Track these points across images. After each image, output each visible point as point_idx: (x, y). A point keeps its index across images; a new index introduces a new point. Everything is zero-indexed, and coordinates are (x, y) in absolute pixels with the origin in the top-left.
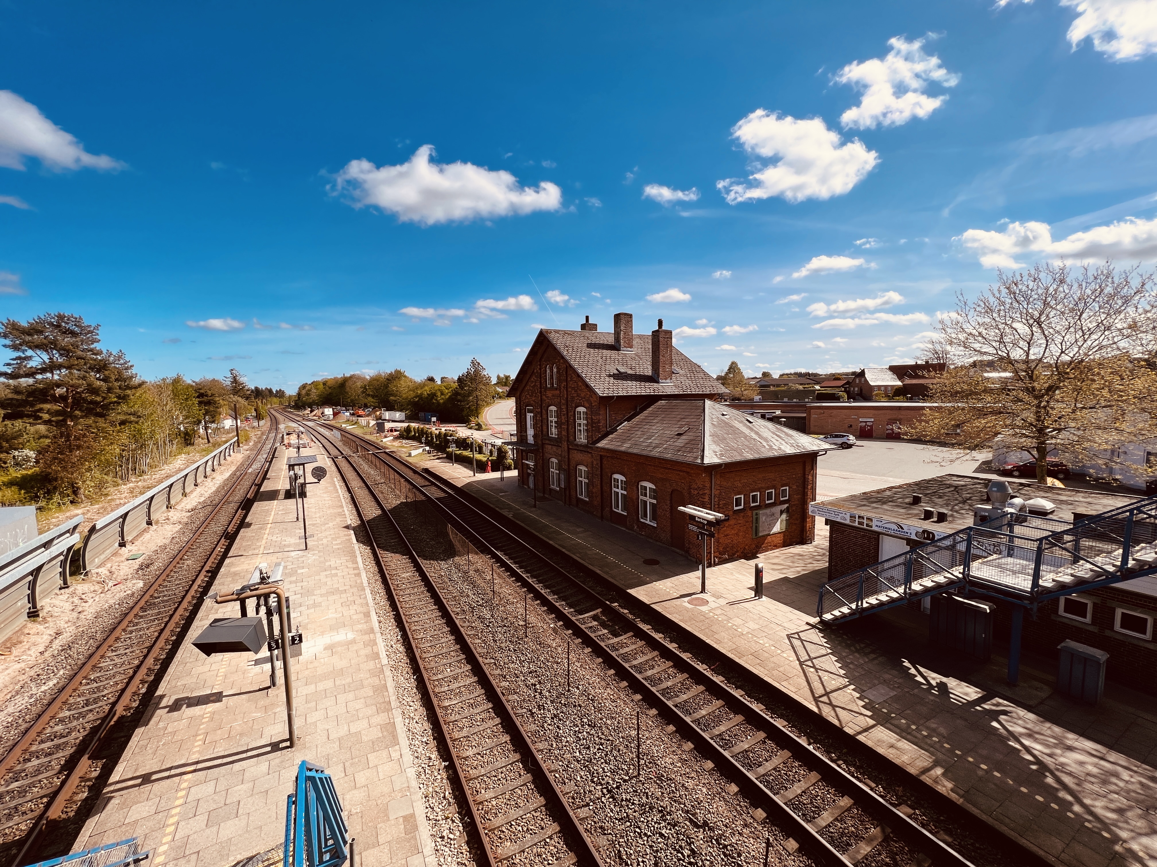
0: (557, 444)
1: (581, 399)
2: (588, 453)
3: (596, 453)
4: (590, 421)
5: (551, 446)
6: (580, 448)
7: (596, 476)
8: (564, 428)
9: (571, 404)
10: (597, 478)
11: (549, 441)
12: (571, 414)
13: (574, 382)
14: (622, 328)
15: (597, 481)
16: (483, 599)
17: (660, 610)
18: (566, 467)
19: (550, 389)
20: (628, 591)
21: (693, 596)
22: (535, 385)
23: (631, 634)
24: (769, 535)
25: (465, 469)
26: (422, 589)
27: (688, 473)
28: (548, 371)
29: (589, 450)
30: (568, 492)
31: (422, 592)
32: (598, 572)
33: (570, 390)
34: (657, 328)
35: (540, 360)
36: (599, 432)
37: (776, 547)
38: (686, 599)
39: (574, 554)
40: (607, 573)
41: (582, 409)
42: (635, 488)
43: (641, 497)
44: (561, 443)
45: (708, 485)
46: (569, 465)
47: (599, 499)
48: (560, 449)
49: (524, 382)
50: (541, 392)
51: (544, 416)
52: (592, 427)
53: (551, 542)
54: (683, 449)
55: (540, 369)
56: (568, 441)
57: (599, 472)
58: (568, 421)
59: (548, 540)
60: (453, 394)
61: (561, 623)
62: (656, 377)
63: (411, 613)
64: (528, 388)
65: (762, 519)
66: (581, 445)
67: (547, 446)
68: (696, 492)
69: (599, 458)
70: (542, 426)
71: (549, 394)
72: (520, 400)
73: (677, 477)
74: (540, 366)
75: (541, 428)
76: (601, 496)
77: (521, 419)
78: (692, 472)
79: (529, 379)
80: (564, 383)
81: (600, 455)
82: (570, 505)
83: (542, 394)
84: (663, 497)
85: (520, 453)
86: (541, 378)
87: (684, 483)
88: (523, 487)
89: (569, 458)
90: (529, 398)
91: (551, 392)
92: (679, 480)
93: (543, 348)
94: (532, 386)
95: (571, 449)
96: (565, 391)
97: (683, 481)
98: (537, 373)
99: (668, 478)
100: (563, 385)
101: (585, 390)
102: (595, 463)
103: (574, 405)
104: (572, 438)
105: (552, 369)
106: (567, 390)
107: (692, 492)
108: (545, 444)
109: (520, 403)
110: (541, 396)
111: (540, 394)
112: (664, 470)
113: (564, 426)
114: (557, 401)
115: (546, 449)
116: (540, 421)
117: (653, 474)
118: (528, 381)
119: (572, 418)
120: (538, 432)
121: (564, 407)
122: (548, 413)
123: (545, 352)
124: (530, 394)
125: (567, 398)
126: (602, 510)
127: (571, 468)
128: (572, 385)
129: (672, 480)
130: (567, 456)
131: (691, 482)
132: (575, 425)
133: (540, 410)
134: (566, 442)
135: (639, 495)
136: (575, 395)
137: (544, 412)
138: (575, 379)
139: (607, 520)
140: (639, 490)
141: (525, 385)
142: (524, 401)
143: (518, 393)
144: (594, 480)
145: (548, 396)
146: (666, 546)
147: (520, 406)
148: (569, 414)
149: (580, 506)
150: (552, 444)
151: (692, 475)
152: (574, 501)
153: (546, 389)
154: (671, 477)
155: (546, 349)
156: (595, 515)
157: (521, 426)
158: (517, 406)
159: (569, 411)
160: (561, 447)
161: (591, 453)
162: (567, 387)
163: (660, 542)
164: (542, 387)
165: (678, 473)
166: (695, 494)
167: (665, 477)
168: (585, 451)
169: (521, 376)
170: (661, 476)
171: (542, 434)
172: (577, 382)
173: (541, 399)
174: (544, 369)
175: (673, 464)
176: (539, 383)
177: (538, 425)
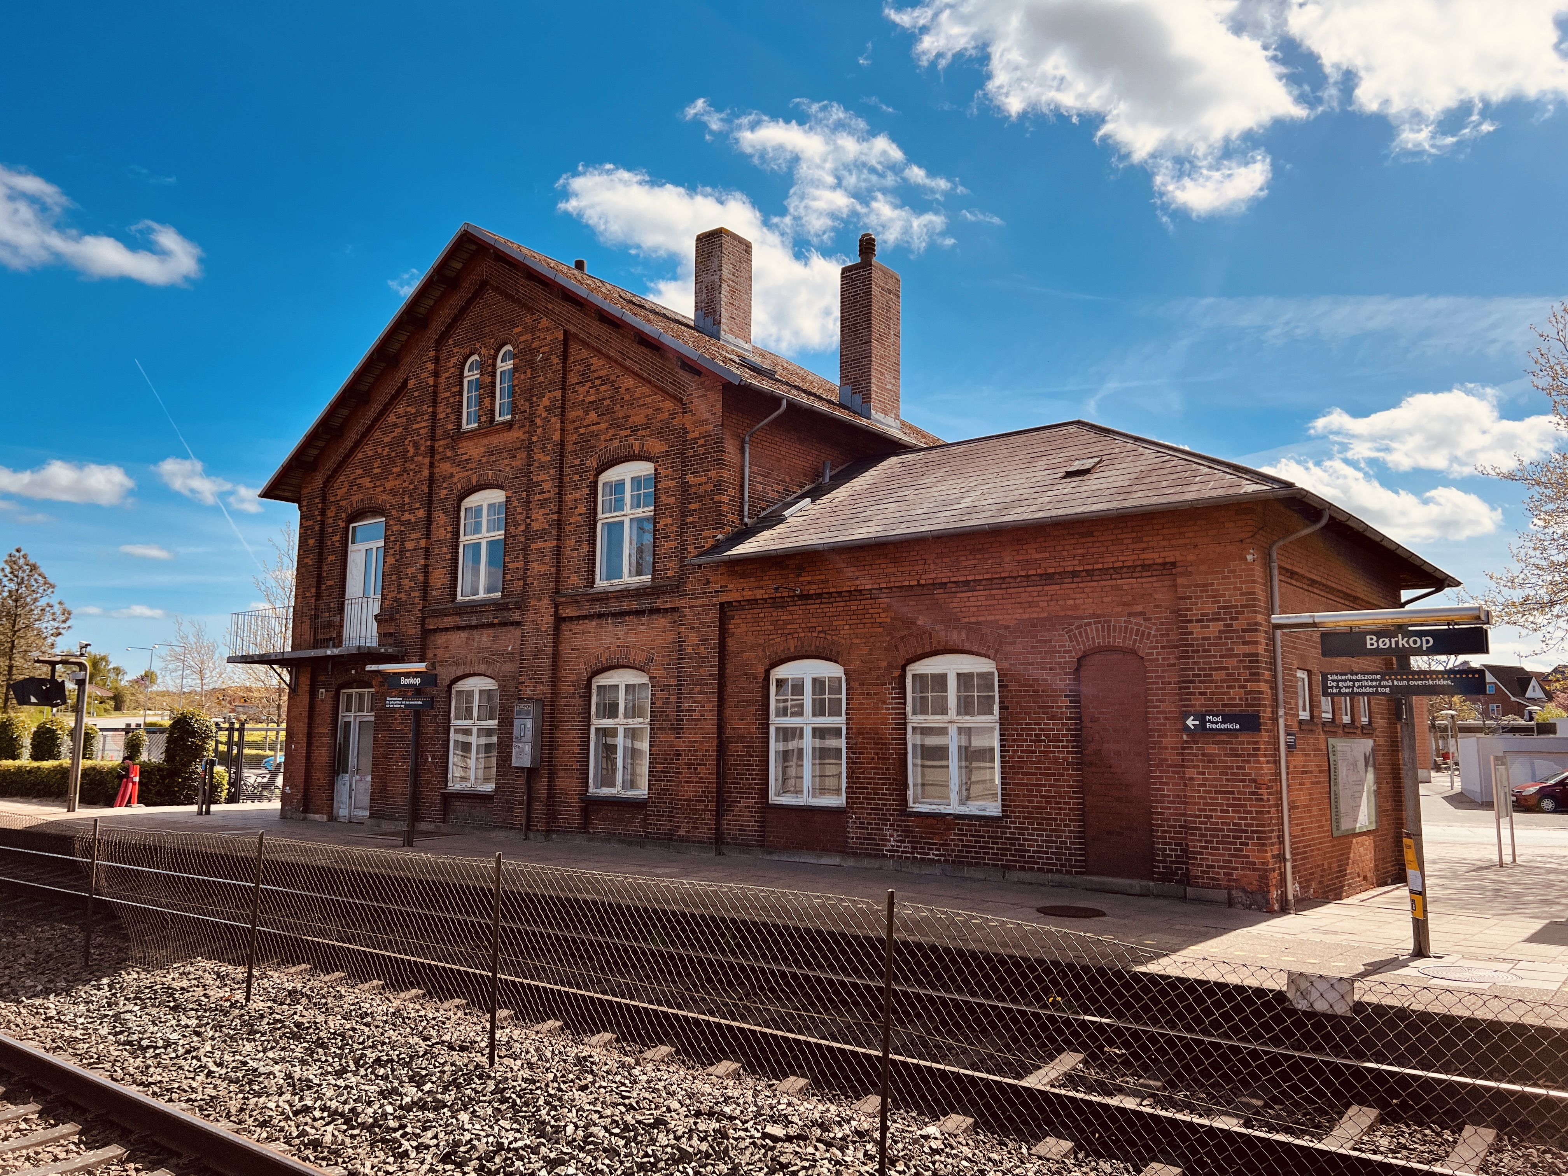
0: (496, 621)
1: (629, 432)
2: (655, 617)
3: (699, 602)
4: (672, 500)
5: (463, 635)
6: (614, 606)
7: (697, 689)
8: (541, 551)
9: (577, 462)
10: (701, 698)
11: (457, 618)
12: (578, 496)
13: (597, 382)
15: (701, 705)
18: (544, 689)
19: (474, 435)
22: (401, 439)
24: (1354, 833)
28: (471, 375)
29: (660, 603)
30: (542, 786)
33: (572, 414)
34: (858, 260)
35: (440, 342)
36: (720, 526)
37: (1366, 881)
41: (630, 471)
42: (889, 690)
43: (916, 721)
44: (521, 606)
45: (1261, 595)
46: (555, 681)
47: (707, 772)
48: (514, 634)
49: (352, 436)
50: (432, 451)
51: (441, 533)
52: (684, 514)
55: (436, 374)
56: (557, 592)
57: (710, 670)
58: (559, 524)
61: (959, 1120)
65: (1343, 770)
66: (620, 595)
67: (441, 639)
68: (1215, 628)
69: (712, 616)
70: (426, 570)
71: (473, 450)
72: (324, 501)
73: (1106, 599)
74: (436, 361)
75: (421, 578)
76: (712, 761)
77: (320, 568)
78: (1191, 557)
79: (376, 420)
80: (549, 395)
81: (722, 605)
82: (548, 832)
83: (437, 457)
84: (1037, 691)
85: (307, 688)
86: (435, 403)
87: (1144, 614)
88: (305, 819)
89: (556, 655)
90: (372, 485)
91: (485, 441)
92: (1119, 609)
93: (457, 300)
94: (387, 439)
95: (571, 619)
96: (554, 420)
97: (1140, 608)
98: (416, 394)
99: (1063, 614)
100: (546, 402)
101: (648, 400)
102: (693, 638)
103: (592, 463)
104: (574, 581)
105: (494, 365)
106: (563, 414)
107: (1191, 633)
108: (436, 631)
109: (323, 513)
110: (432, 465)
111: (427, 461)
112: (1040, 588)
113: (540, 545)
114: (506, 466)
115: (437, 652)
116: (421, 552)
117: (981, 619)
118: (370, 429)
119: (582, 509)
120: (402, 596)
121: (546, 479)
122: (459, 518)
123: (463, 310)
124: (376, 471)
125: (562, 443)
126: (719, 815)
127: (566, 688)
128: (593, 391)
129: (1082, 618)
130: (549, 650)
131: (1190, 598)
132: (595, 532)
133: (421, 513)
134: (546, 602)
135: (905, 714)
136: (603, 426)
137: (441, 518)
138: (603, 373)
139: (745, 846)
140: (905, 698)
141: (357, 444)
142: (343, 503)
143: (319, 480)
144: (685, 706)
145: (465, 457)
146: (1057, 877)
147: (322, 523)
148: (569, 498)
149: (599, 825)
150: (474, 623)
151: (1189, 569)
152: (571, 812)
153: (459, 435)
154: (1076, 607)
155: (470, 302)
156: (681, 839)
157: (318, 596)
158: (310, 523)
159: (569, 489)
160: (518, 624)
161: (675, 609)
162: (563, 407)
163: (1022, 869)
164: (439, 432)
165: (1113, 582)
166: (1208, 639)
167: (1045, 615)
168: (639, 613)
169: (345, 412)
170: (1027, 616)
171: (424, 599)
172: (612, 378)
173: (432, 475)
174: (452, 370)
175: (1091, 550)
176: (423, 424)
177: (410, 571)
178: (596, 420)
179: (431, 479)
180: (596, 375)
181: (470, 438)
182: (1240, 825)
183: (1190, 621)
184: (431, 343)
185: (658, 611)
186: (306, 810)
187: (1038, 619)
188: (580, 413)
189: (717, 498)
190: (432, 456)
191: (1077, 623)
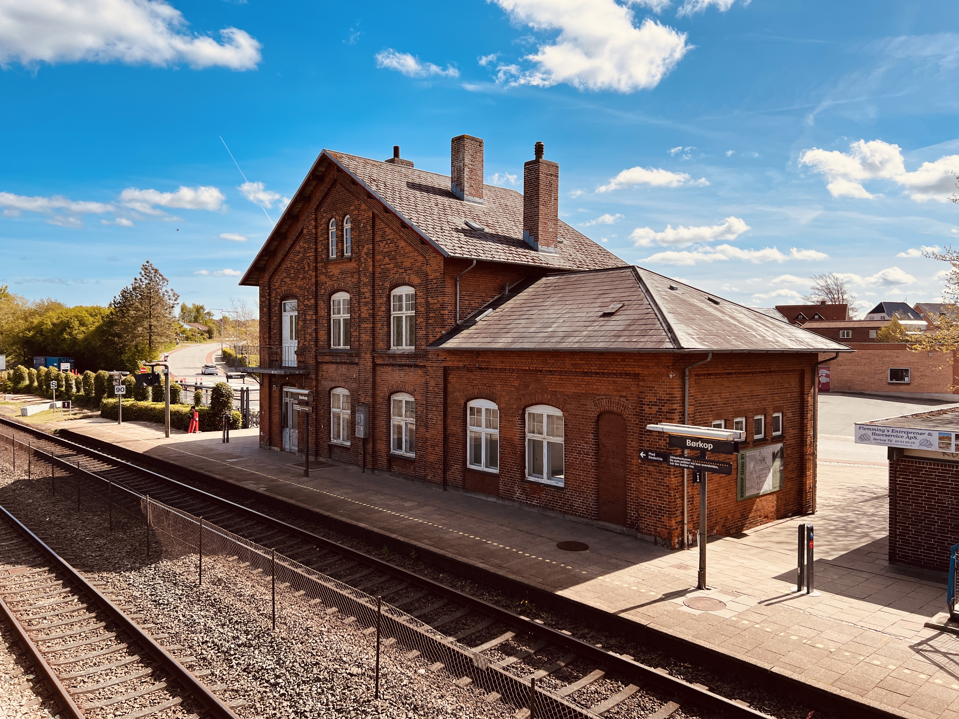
0: (348, 361)
1: (403, 271)
2: (416, 369)
3: (435, 364)
4: (423, 309)
5: (334, 366)
6: (399, 361)
7: (434, 409)
8: (365, 328)
9: (381, 283)
10: (436, 413)
11: (331, 358)
12: (382, 301)
13: (389, 242)
14: (467, 161)
15: (436, 417)
16: (247, 633)
17: (644, 622)
18: (369, 399)
19: (335, 262)
20: (559, 593)
21: (689, 595)
22: (302, 260)
23: (597, 674)
24: (758, 496)
25: (146, 429)
26: (92, 626)
27: (636, 375)
28: (332, 229)
29: (418, 362)
30: (370, 446)
31: (94, 632)
32: (481, 565)
33: (378, 257)
34: (533, 158)
35: (317, 209)
36: (443, 326)
37: (767, 518)
38: (679, 600)
39: (416, 540)
40: (500, 567)
41: (405, 291)
42: (517, 419)
43: (529, 436)
44: (358, 355)
45: (678, 394)
46: (374, 396)
47: (439, 450)
48: (355, 369)
49: (280, 256)
50: (316, 269)
51: (322, 312)
52: (428, 318)
53: (362, 525)
54: (626, 333)
55: (316, 227)
56: (374, 350)
57: (440, 400)
58: (373, 316)
59: (354, 523)
60: (105, 324)
61: (438, 665)
62: (531, 240)
63: (73, 674)
64: (287, 264)
65: (750, 466)
66: (402, 356)
67: (325, 367)
68: (655, 409)
69: (440, 373)
70: (316, 331)
71: (334, 270)
72: (269, 288)
73: (610, 387)
74: (316, 220)
75: (314, 335)
76: (441, 445)
77: (270, 323)
78: (646, 372)
79: (290, 248)
80: (366, 246)
81: (444, 367)
82: (373, 469)
83: (319, 272)
84: (579, 429)
85: (267, 384)
86: (316, 243)
87: (626, 397)
88: (270, 449)
89: (374, 383)
90: (290, 282)
91: (340, 266)
92: (615, 393)
93: (324, 188)
94: (296, 259)
95: (380, 365)
96: (369, 260)
97: (624, 394)
98: (307, 237)
99: (591, 392)
100: (365, 250)
101: (411, 254)
102: (432, 383)
103: (387, 285)
104: (381, 345)
105: (342, 225)
106: (373, 257)
107: (644, 410)
108: (322, 362)
109: (270, 295)
110: (316, 276)
111: (314, 274)
112: (582, 378)
113: (366, 325)
114: (351, 281)
115: (323, 373)
116: (314, 322)
117: (557, 390)
118: (288, 253)
119: (383, 309)
120: (306, 343)
121: (366, 290)
122: (330, 305)
123: (327, 194)
124: (292, 275)
125: (374, 273)
126: (445, 471)
127: (379, 400)
128: (387, 246)
129: (599, 395)
130: (371, 380)
131: (644, 393)
132: (390, 321)
133: (312, 301)
134: (369, 355)
135: (524, 432)
136: (392, 265)
137: (322, 304)
138: (391, 237)
139: (456, 487)
140: (524, 424)
141: (283, 260)
142: (278, 290)
143: (267, 277)
144: (429, 416)
145: (331, 274)
146: (586, 520)
147: (270, 300)
148: (378, 302)
149: (396, 468)
150: (338, 361)
151: (645, 378)
152: (383, 461)
153: (328, 261)
154: (597, 389)
155: (329, 190)
156: (429, 481)
157: (270, 338)
158: (264, 299)
159: (377, 297)
160: (357, 364)
161: (425, 366)
162: (373, 253)
163: (572, 514)
164: (319, 259)
165: (614, 379)
166: (651, 414)
167: (584, 392)
168: (410, 366)
169: (275, 243)
170: (576, 391)
171: (316, 346)
172: (395, 240)
173: (316, 281)
174: (323, 226)
175: (604, 363)
176: (312, 254)
177: (309, 331)
178: (389, 262)
179: (317, 284)
180: (388, 237)
181: (333, 264)
182: (661, 506)
183: (644, 404)
184: (313, 211)
185: (416, 366)
186: (270, 445)
187: (582, 393)
188: (381, 257)
189: (442, 312)
190: (316, 272)
191: (598, 397)
